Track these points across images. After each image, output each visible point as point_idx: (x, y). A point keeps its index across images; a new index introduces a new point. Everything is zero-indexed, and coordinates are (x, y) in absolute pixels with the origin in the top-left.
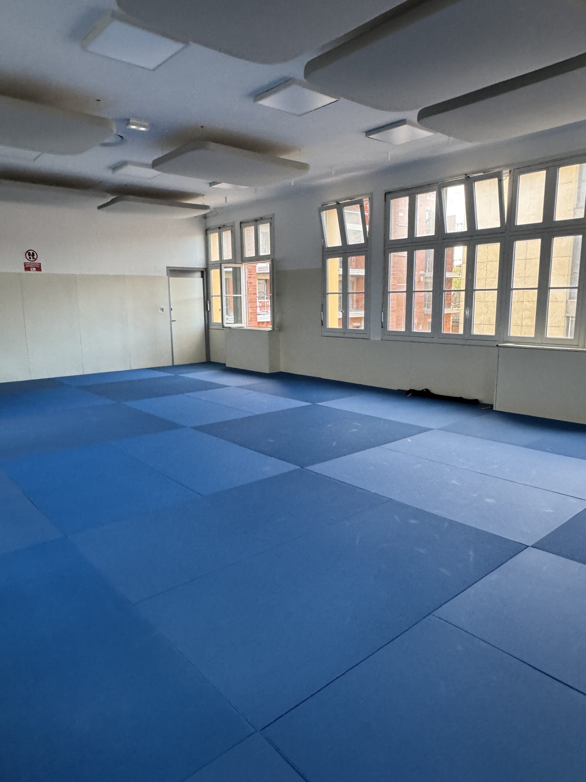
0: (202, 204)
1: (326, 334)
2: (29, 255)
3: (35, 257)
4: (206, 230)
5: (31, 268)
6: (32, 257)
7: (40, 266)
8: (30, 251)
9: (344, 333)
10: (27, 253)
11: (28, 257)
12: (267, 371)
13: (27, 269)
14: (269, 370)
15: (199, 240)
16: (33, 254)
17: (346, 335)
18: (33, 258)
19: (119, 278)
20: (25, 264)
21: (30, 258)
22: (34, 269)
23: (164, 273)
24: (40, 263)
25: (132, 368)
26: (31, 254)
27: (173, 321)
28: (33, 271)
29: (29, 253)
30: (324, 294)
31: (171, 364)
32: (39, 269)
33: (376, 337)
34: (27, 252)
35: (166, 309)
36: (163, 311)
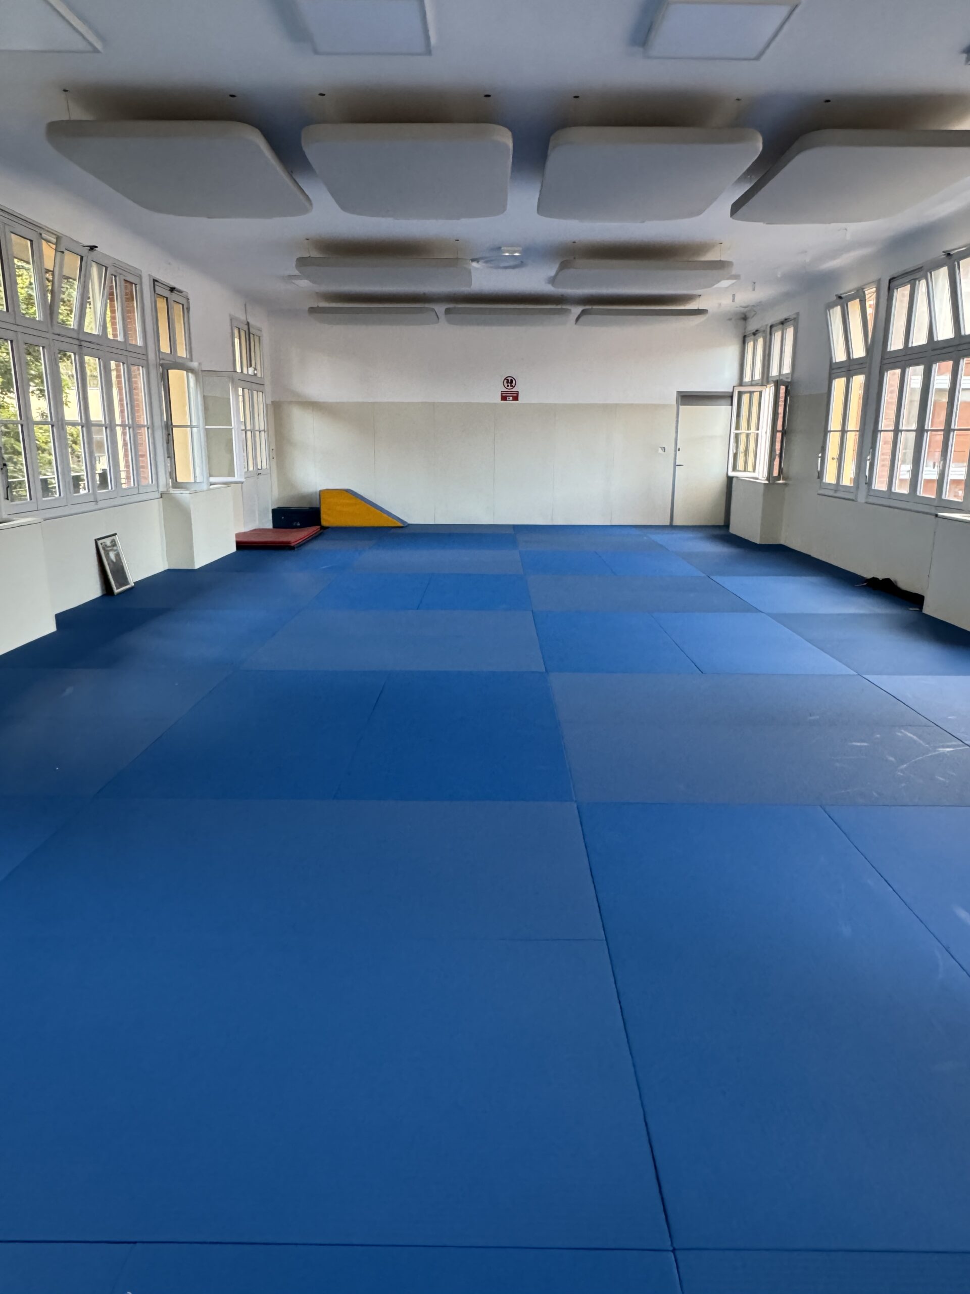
0: (696, 308)
1: (821, 492)
2: (508, 382)
3: (513, 384)
4: (745, 337)
5: (508, 398)
6: (509, 384)
7: (518, 394)
8: (508, 378)
9: (836, 491)
10: (506, 381)
11: (506, 385)
12: (757, 540)
13: (504, 398)
14: (761, 537)
15: (731, 351)
16: (512, 380)
17: (837, 495)
18: (511, 386)
19: (609, 409)
20: (502, 393)
21: (508, 386)
22: (511, 398)
23: (673, 399)
24: (518, 392)
25: (614, 523)
26: (510, 381)
27: (678, 465)
28: (510, 402)
29: (508, 380)
30: (826, 432)
31: (668, 523)
32: (516, 398)
33: (862, 498)
34: (505, 379)
35: (670, 449)
36: (664, 451)
